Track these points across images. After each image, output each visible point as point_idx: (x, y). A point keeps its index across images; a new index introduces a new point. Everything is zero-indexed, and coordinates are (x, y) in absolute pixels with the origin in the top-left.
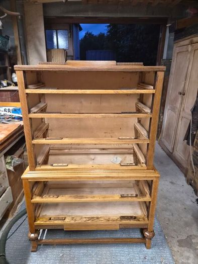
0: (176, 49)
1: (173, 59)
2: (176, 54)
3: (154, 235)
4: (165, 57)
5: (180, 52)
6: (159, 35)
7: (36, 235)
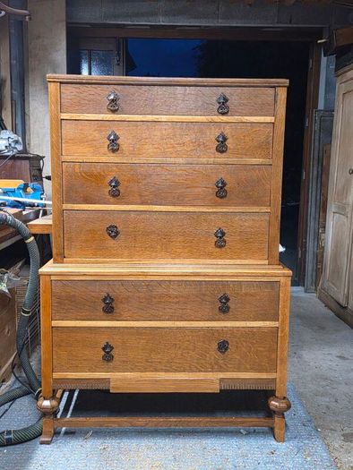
0: (341, 88)
1: (336, 109)
2: (341, 96)
3: (289, 407)
4: (321, 106)
5: (349, 92)
6: (308, 62)
7: (54, 403)
